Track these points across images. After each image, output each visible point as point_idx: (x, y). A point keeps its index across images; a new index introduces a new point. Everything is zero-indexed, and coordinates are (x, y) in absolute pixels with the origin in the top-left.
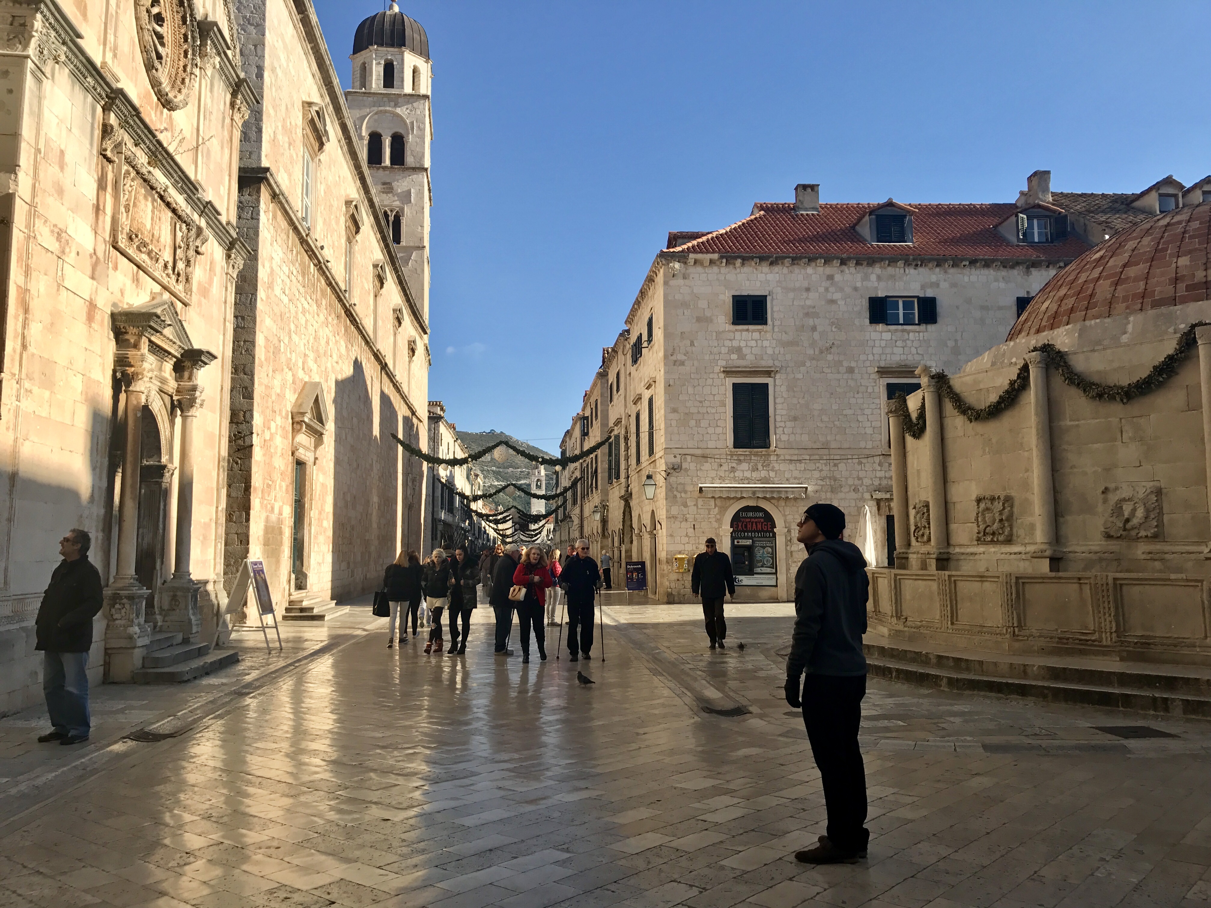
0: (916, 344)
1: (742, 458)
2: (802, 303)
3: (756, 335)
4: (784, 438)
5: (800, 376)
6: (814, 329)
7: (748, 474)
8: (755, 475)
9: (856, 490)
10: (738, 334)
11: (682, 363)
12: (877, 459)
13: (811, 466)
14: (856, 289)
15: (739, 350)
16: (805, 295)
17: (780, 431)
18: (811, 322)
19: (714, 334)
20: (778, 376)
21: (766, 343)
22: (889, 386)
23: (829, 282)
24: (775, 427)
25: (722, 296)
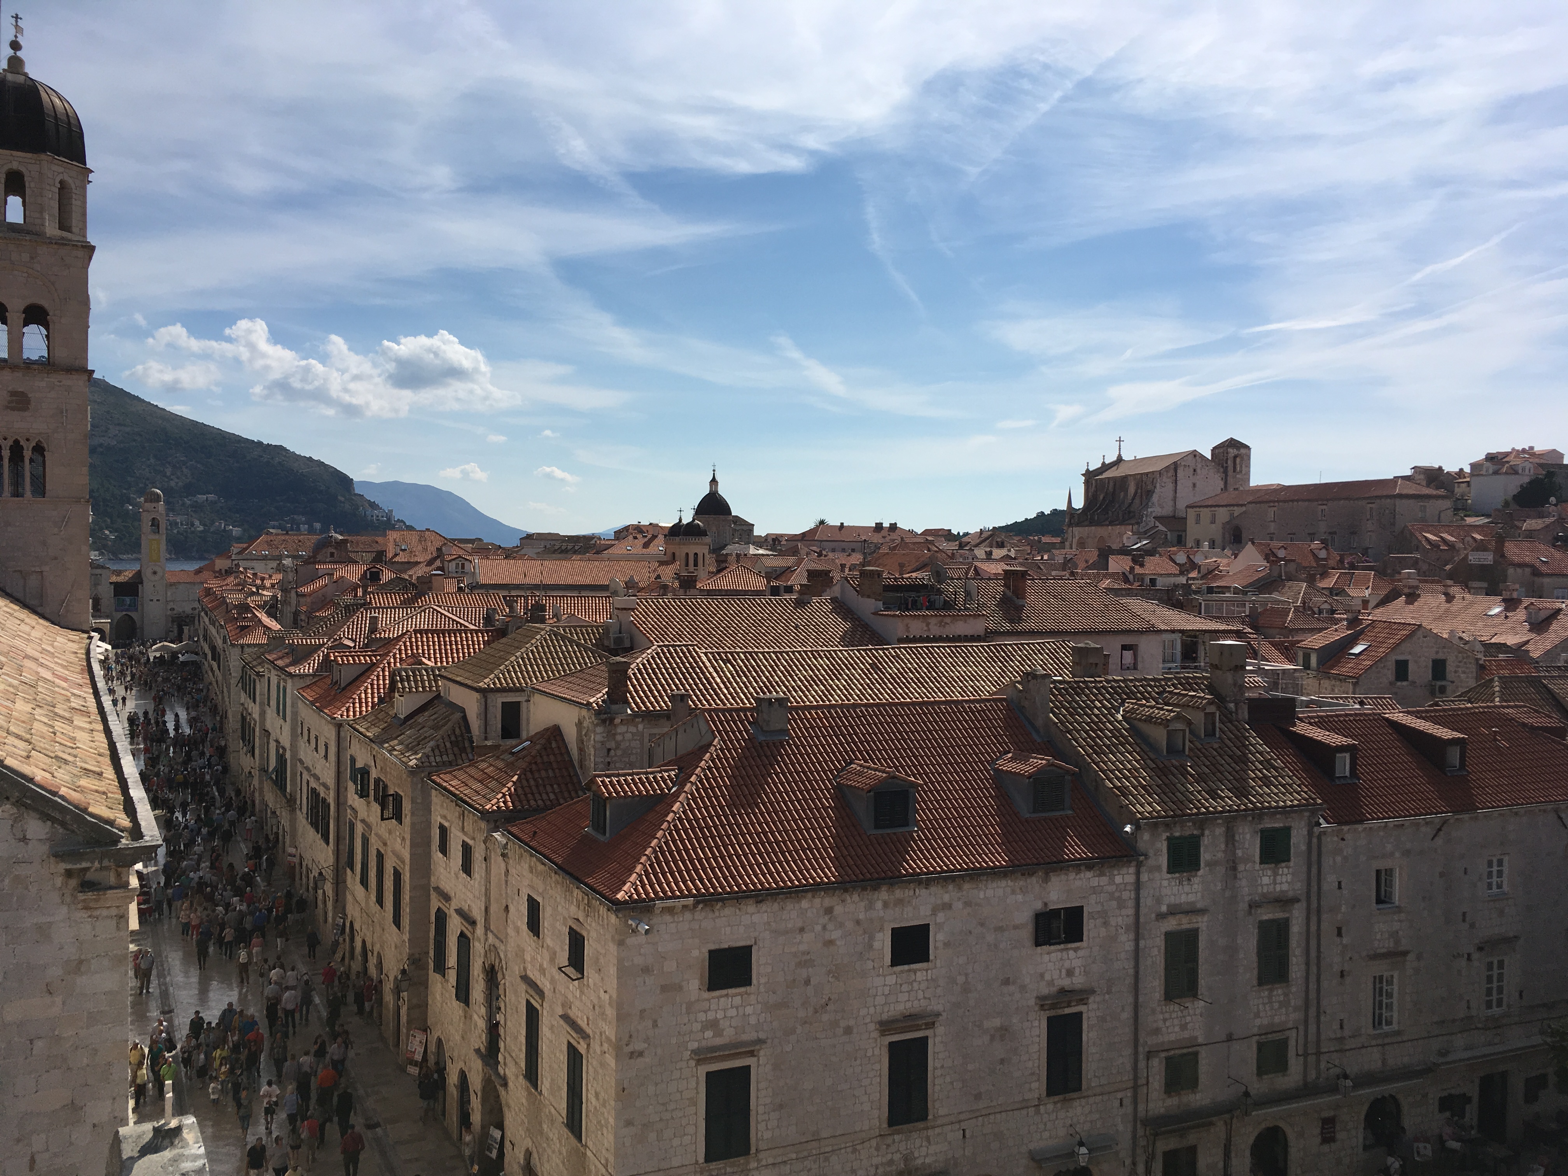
0: (924, 985)
2: (793, 950)
3: (737, 1000)
4: (767, 1135)
5: (789, 1048)
6: (807, 982)
10: (714, 1003)
11: (641, 1054)
12: (874, 1143)
13: (798, 1166)
14: (858, 922)
15: (713, 1024)
16: (799, 937)
17: (761, 1127)
18: (804, 973)
19: (684, 1006)
20: (762, 1053)
21: (749, 1010)
22: (891, 1044)
23: (827, 918)
24: (757, 1122)
25: (695, 953)
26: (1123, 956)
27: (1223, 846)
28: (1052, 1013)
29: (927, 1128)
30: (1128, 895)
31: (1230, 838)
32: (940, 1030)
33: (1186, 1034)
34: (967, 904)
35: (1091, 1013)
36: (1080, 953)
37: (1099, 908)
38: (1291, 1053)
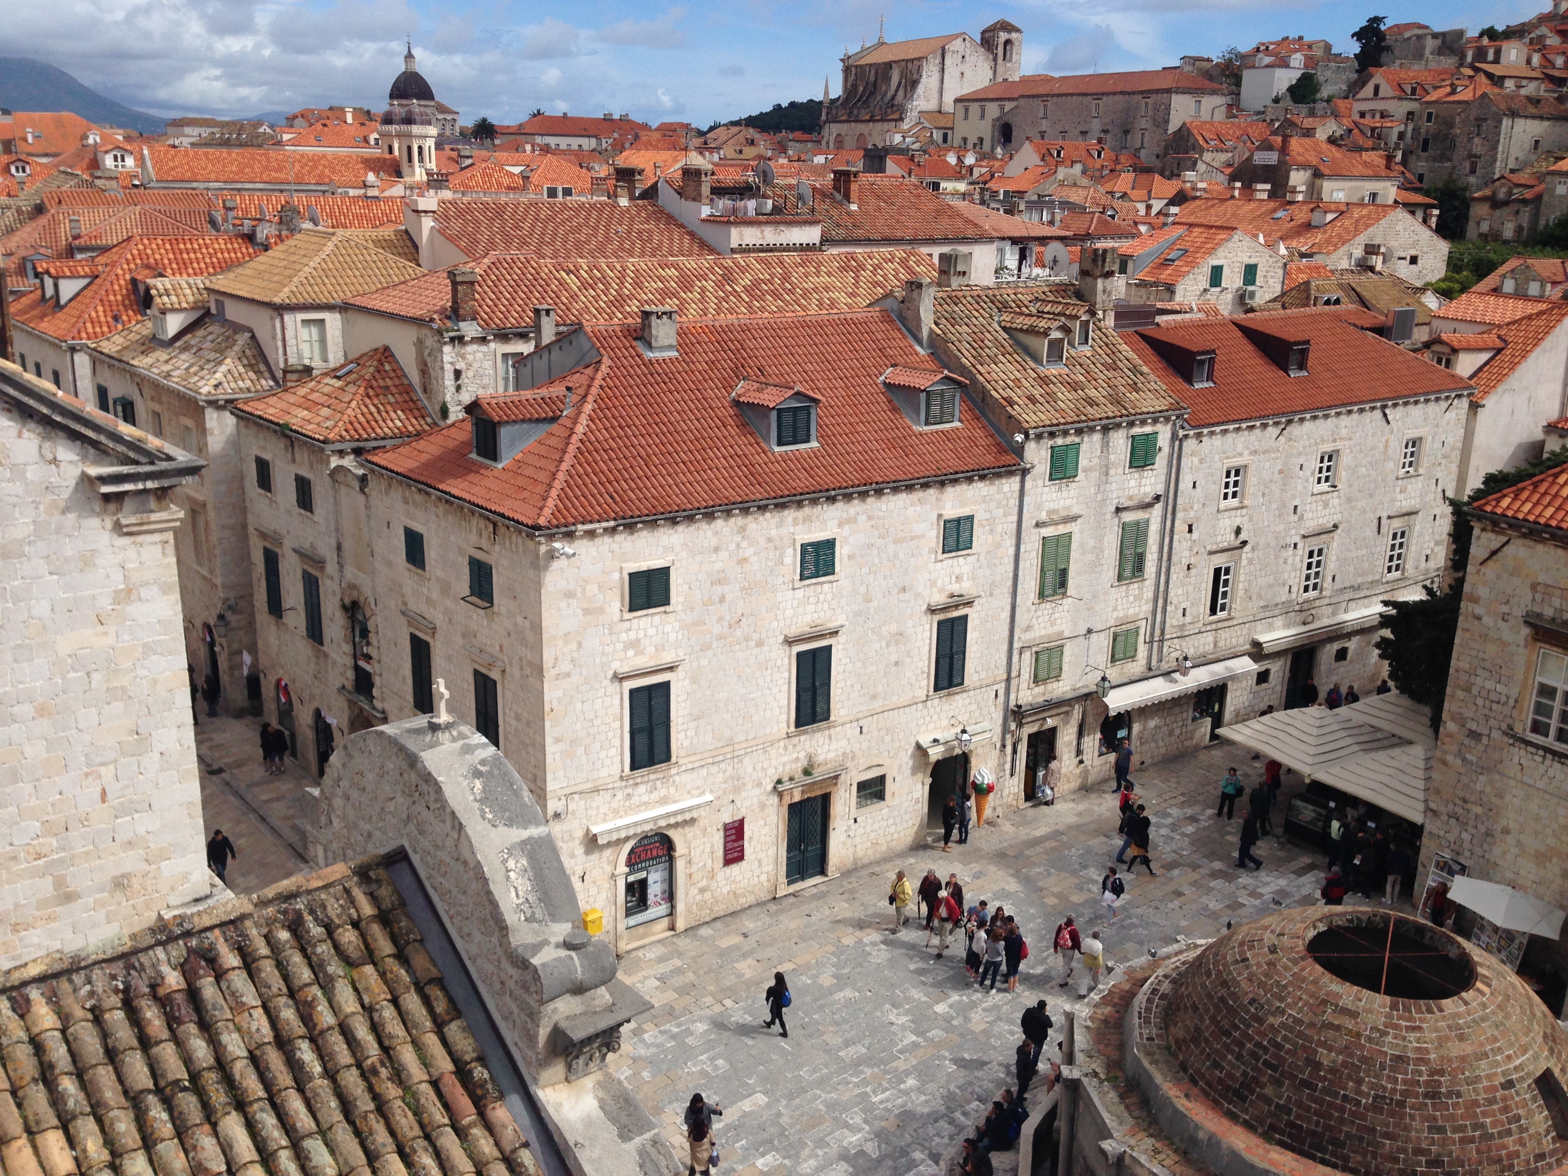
0: (829, 596)
1: (639, 780)
2: (709, 569)
3: (657, 618)
4: (686, 743)
5: (704, 662)
6: (722, 599)
7: (645, 798)
8: (655, 796)
9: (759, 784)
10: (635, 622)
11: (568, 675)
12: (782, 744)
13: (714, 769)
14: (770, 540)
15: (635, 645)
16: (714, 557)
17: (681, 736)
18: (719, 590)
19: (607, 627)
20: (681, 669)
21: (668, 628)
22: (799, 655)
23: (740, 536)
24: (677, 732)
25: (616, 575)
26: (1006, 560)
27: (1099, 453)
28: (942, 617)
29: (829, 728)
30: (1014, 502)
31: (1105, 445)
32: (842, 638)
33: (1056, 629)
34: (870, 518)
35: (974, 616)
36: (969, 558)
37: (988, 516)
38: (1141, 639)
